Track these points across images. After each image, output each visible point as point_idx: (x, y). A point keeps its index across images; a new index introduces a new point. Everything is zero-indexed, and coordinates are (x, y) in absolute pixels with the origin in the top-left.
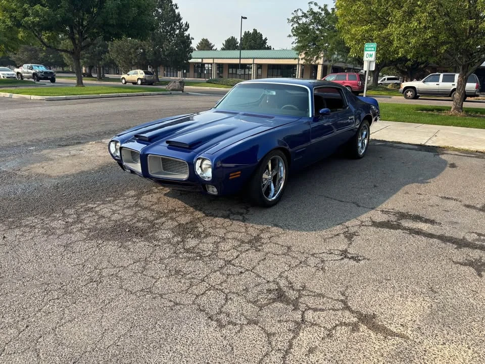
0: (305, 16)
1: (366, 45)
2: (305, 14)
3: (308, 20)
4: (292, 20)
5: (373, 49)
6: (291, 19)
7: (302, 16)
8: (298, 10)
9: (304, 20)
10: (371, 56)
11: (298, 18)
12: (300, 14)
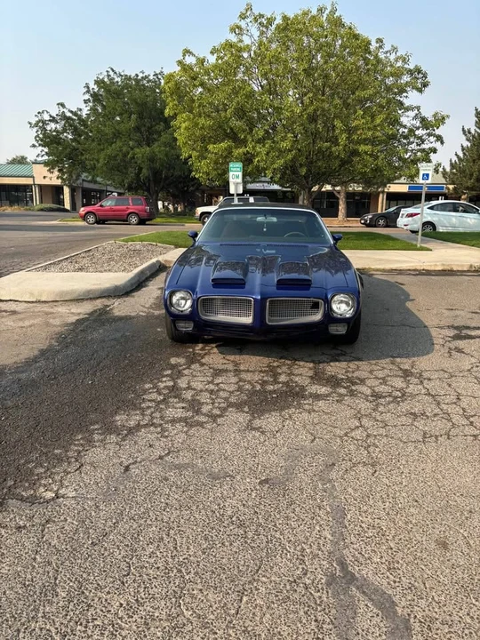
0: (53, 120)
1: (231, 165)
2: (54, 118)
3: (58, 127)
4: (36, 125)
5: (239, 169)
6: (34, 122)
7: (50, 120)
8: (43, 112)
9: (52, 126)
10: (238, 177)
11: (44, 122)
12: (46, 117)
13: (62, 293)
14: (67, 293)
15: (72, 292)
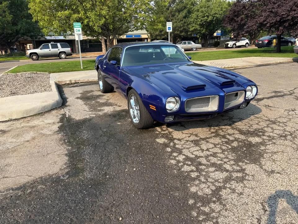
1: (74, 24)
5: (79, 26)
10: (79, 31)
13: (27, 111)
14: (30, 111)
15: (34, 109)
